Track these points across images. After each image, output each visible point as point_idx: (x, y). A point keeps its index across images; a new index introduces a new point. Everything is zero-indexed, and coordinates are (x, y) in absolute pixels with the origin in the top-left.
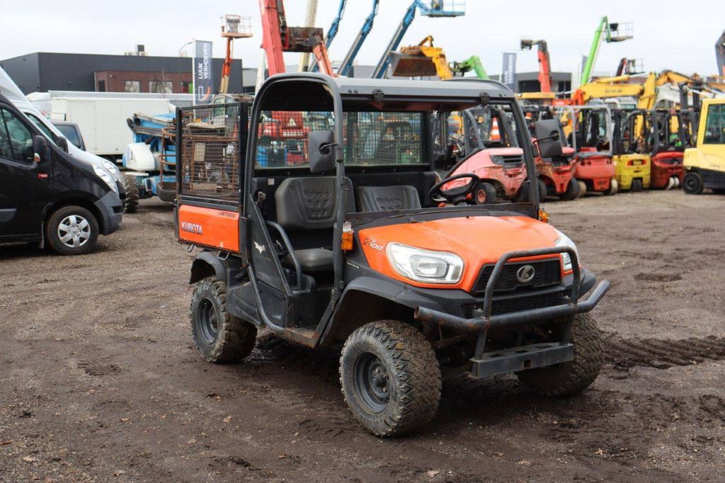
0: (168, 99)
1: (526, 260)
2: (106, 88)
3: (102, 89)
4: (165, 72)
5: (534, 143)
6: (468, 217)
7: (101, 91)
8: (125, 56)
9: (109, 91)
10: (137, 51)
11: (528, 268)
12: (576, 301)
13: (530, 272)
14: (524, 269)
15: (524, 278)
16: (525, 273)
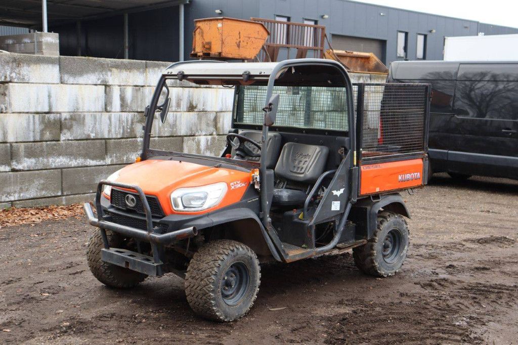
11: (131, 196)
12: (150, 231)
13: (132, 200)
14: (128, 196)
15: (130, 204)
16: (129, 200)
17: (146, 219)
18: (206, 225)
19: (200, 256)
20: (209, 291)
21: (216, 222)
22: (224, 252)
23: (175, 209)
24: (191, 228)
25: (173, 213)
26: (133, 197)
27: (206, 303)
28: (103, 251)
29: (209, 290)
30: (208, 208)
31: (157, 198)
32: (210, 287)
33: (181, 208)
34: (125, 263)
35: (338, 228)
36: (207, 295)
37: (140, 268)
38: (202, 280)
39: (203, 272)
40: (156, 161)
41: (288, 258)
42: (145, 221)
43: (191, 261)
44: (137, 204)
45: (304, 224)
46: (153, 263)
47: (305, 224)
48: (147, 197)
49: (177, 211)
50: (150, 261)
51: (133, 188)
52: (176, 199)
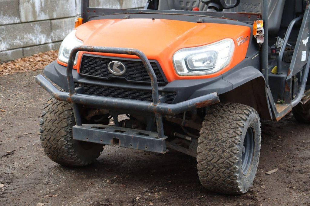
11: (117, 63)
12: (156, 102)
13: (120, 67)
14: (114, 63)
15: (116, 72)
16: (115, 67)
17: (151, 88)
18: (226, 89)
19: (214, 124)
20: (233, 163)
21: (236, 85)
22: (241, 117)
23: (179, 73)
24: (215, 94)
25: (177, 78)
26: (120, 63)
27: (229, 177)
28: (76, 129)
29: (234, 161)
30: (220, 70)
31: (158, 63)
32: (235, 159)
33: (186, 72)
34: (112, 140)
35: (302, 80)
36: (231, 168)
37: (138, 145)
38: (224, 151)
39: (223, 142)
40: (112, 21)
41: (278, 117)
42: (151, 91)
43: (201, 132)
44: (126, 71)
45: (281, 79)
46: (157, 138)
47: (283, 78)
48: (150, 62)
49: (183, 75)
50: (148, 135)
51: (132, 53)
52: (179, 62)
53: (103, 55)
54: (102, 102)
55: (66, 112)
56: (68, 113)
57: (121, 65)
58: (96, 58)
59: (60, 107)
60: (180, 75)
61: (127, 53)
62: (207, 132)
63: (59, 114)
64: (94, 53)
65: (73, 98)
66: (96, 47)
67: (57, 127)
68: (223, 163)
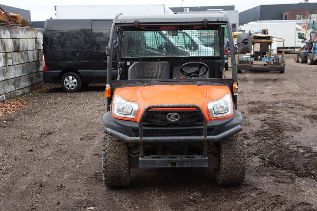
0: (295, 23)
1: (172, 110)
2: (288, 18)
3: (286, 19)
4: (308, 10)
5: (235, 45)
6: (172, 85)
7: (285, 20)
8: (299, 4)
9: (289, 19)
10: (305, 1)
11: (174, 114)
12: (206, 135)
14: (171, 114)
15: (173, 119)
16: (172, 117)
23: (211, 116)
33: (214, 115)
34: (170, 164)
37: (190, 164)
44: (180, 119)
46: (202, 158)
49: (214, 118)
50: (195, 157)
51: (193, 107)
52: (211, 110)
53: (163, 110)
54: (167, 140)
55: (123, 151)
56: (124, 151)
57: (177, 115)
58: (158, 112)
59: (117, 147)
60: (212, 118)
61: (189, 107)
62: (227, 150)
63: (119, 153)
64: (155, 109)
65: (143, 140)
66: (165, 105)
67: (119, 162)
68: (240, 167)
